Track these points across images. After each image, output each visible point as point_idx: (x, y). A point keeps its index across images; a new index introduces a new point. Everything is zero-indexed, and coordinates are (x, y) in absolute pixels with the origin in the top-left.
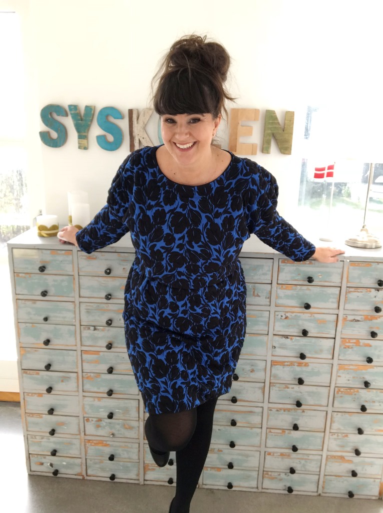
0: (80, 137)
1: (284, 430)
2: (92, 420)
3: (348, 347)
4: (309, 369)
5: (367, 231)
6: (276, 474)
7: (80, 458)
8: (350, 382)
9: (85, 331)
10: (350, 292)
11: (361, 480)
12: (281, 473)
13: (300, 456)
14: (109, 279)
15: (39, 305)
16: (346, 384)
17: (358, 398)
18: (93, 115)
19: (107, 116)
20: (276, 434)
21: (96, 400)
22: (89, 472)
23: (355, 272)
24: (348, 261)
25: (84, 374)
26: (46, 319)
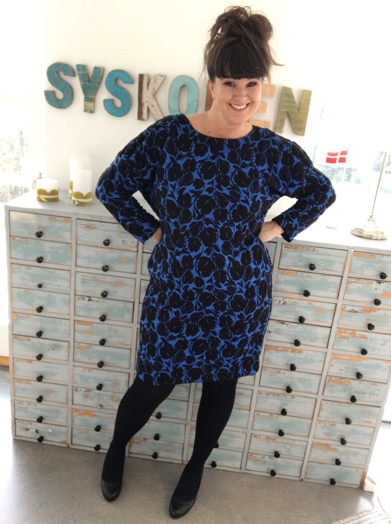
0: (86, 99)
1: (272, 414)
2: (81, 390)
3: (344, 337)
4: (302, 356)
5: (374, 221)
6: (260, 457)
7: (66, 427)
8: (342, 372)
9: (79, 301)
10: (351, 282)
11: (344, 468)
12: (266, 456)
13: (285, 441)
14: (107, 250)
15: (34, 271)
16: (337, 373)
17: (349, 389)
18: (102, 77)
19: (116, 80)
20: (263, 417)
21: (86, 370)
22: (74, 441)
23: (358, 263)
24: (353, 251)
25: (75, 344)
26: (40, 286)
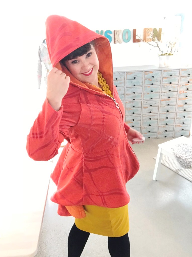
1: (164, 119)
3: (181, 93)
4: (171, 101)
6: (161, 133)
8: (181, 103)
10: (181, 78)
11: (185, 131)
17: (184, 108)
20: (161, 121)
24: (181, 69)
